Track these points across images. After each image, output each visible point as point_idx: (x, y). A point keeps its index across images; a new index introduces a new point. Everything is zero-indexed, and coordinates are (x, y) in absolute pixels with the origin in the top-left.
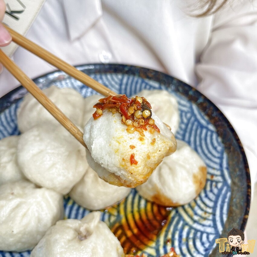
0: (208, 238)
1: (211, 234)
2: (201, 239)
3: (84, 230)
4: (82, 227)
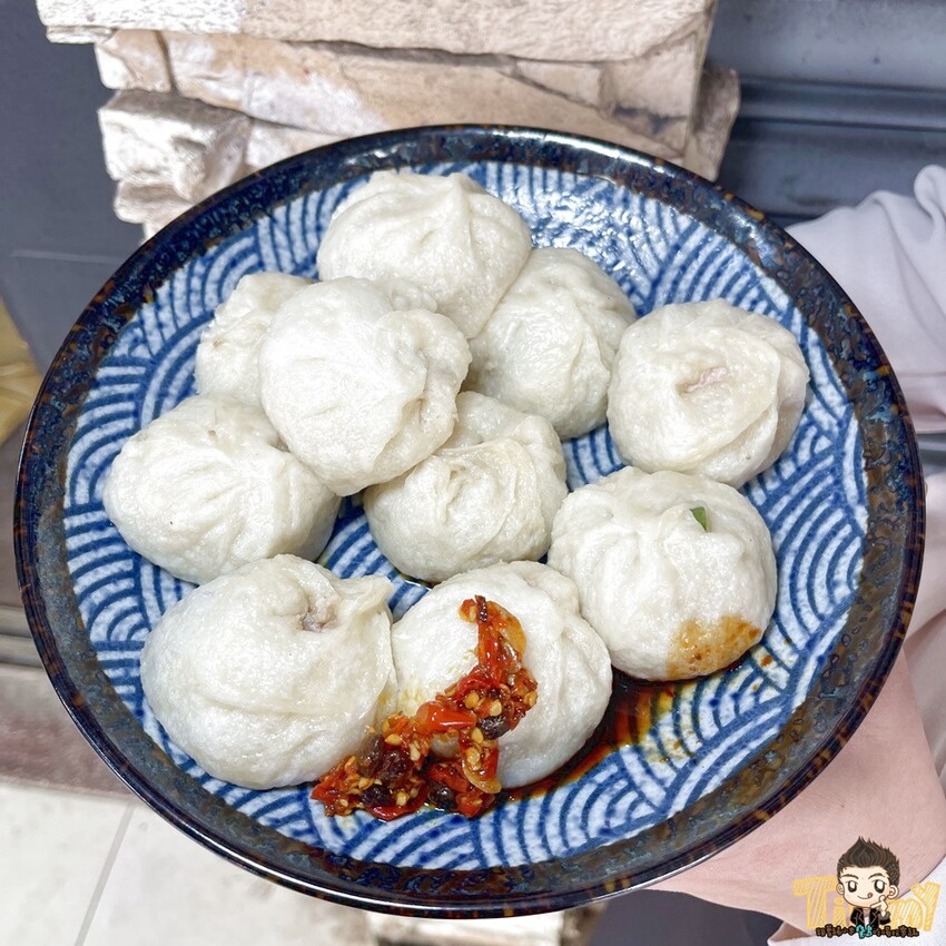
0: (633, 806)
1: (649, 803)
2: (616, 799)
3: (325, 610)
4: (322, 599)
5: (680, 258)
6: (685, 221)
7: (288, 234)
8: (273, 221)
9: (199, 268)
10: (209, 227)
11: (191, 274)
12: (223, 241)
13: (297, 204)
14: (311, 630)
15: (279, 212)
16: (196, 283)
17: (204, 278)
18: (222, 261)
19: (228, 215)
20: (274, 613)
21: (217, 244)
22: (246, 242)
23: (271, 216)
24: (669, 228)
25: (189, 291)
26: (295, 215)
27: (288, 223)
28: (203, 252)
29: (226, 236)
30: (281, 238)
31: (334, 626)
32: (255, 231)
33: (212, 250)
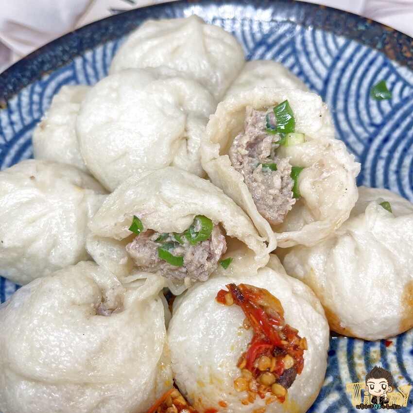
3: (113, 299)
4: (111, 291)
5: (340, 64)
6: (341, 41)
7: (94, 68)
8: (85, 61)
9: (38, 89)
10: (43, 63)
11: (32, 92)
12: (53, 72)
13: (99, 50)
14: (103, 315)
15: (88, 55)
16: (36, 98)
17: (41, 95)
18: (53, 85)
19: (56, 57)
20: (73, 303)
21: (50, 74)
22: (68, 73)
23: (83, 56)
24: (332, 46)
25: (31, 103)
26: (99, 57)
27: (94, 61)
28: (40, 79)
29: (55, 69)
30: (90, 70)
31: (121, 311)
32: (73, 67)
33: (46, 78)
